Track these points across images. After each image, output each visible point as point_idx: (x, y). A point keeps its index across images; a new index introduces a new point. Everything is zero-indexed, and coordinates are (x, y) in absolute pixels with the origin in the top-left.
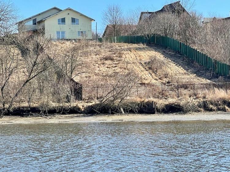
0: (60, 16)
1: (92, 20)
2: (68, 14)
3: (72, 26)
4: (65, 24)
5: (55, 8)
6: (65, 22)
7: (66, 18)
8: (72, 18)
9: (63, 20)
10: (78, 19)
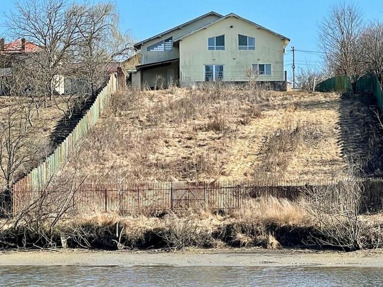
0: (214, 31)
1: (284, 39)
2: (232, 27)
3: (240, 53)
4: (223, 49)
5: (212, 15)
6: (224, 45)
7: (225, 36)
8: (239, 35)
9: (220, 41)
10: (254, 38)
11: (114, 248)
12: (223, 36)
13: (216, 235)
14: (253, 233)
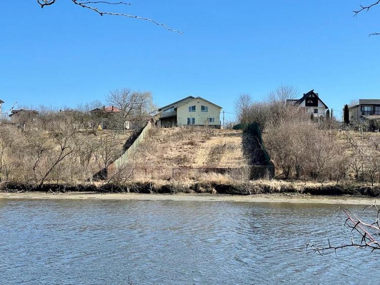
0: (191, 104)
1: (220, 108)
2: (198, 102)
3: (202, 113)
4: (195, 111)
5: (191, 97)
8: (201, 106)
9: (194, 108)
10: (207, 107)
11: (149, 193)
12: (195, 106)
13: (191, 188)
14: (206, 187)
